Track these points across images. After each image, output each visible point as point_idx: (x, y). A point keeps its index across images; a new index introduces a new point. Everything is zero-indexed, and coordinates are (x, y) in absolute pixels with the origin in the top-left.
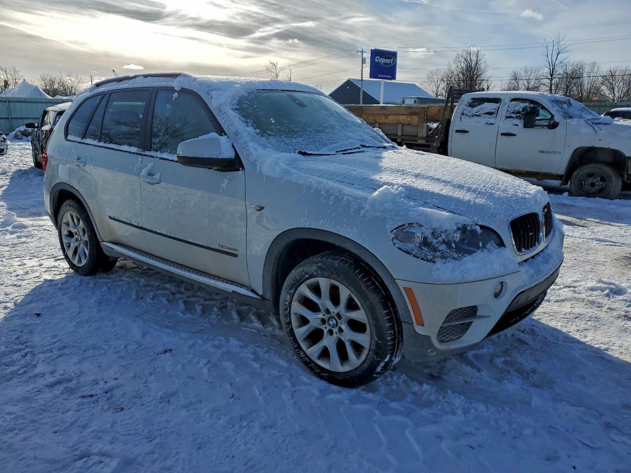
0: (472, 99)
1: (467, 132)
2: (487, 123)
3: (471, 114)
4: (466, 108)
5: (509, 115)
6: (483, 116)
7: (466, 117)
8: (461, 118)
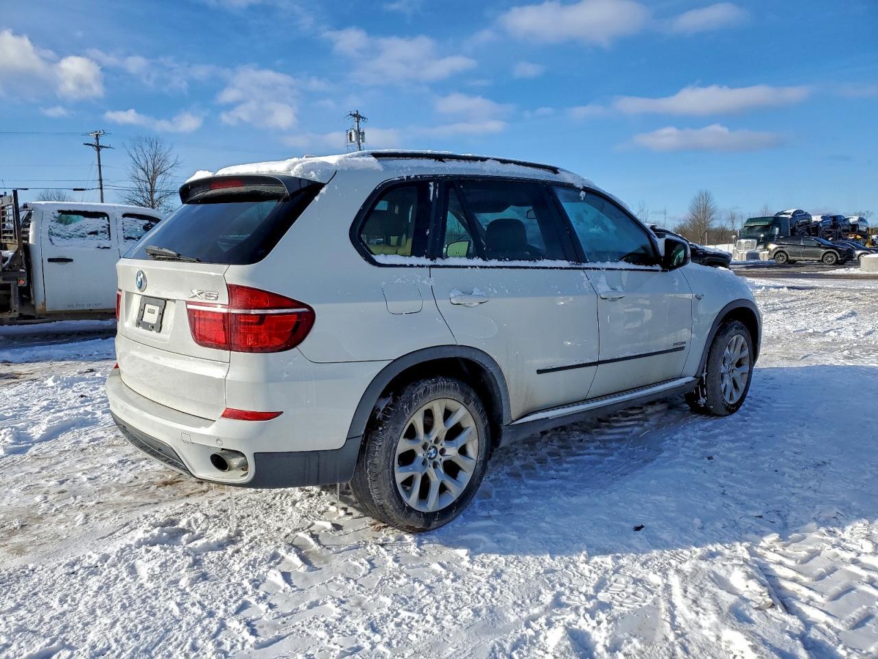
0: (59, 211)
1: (71, 260)
2: (99, 247)
3: (68, 235)
4: (54, 224)
5: (127, 235)
6: (89, 236)
7: (57, 238)
8: (51, 240)
